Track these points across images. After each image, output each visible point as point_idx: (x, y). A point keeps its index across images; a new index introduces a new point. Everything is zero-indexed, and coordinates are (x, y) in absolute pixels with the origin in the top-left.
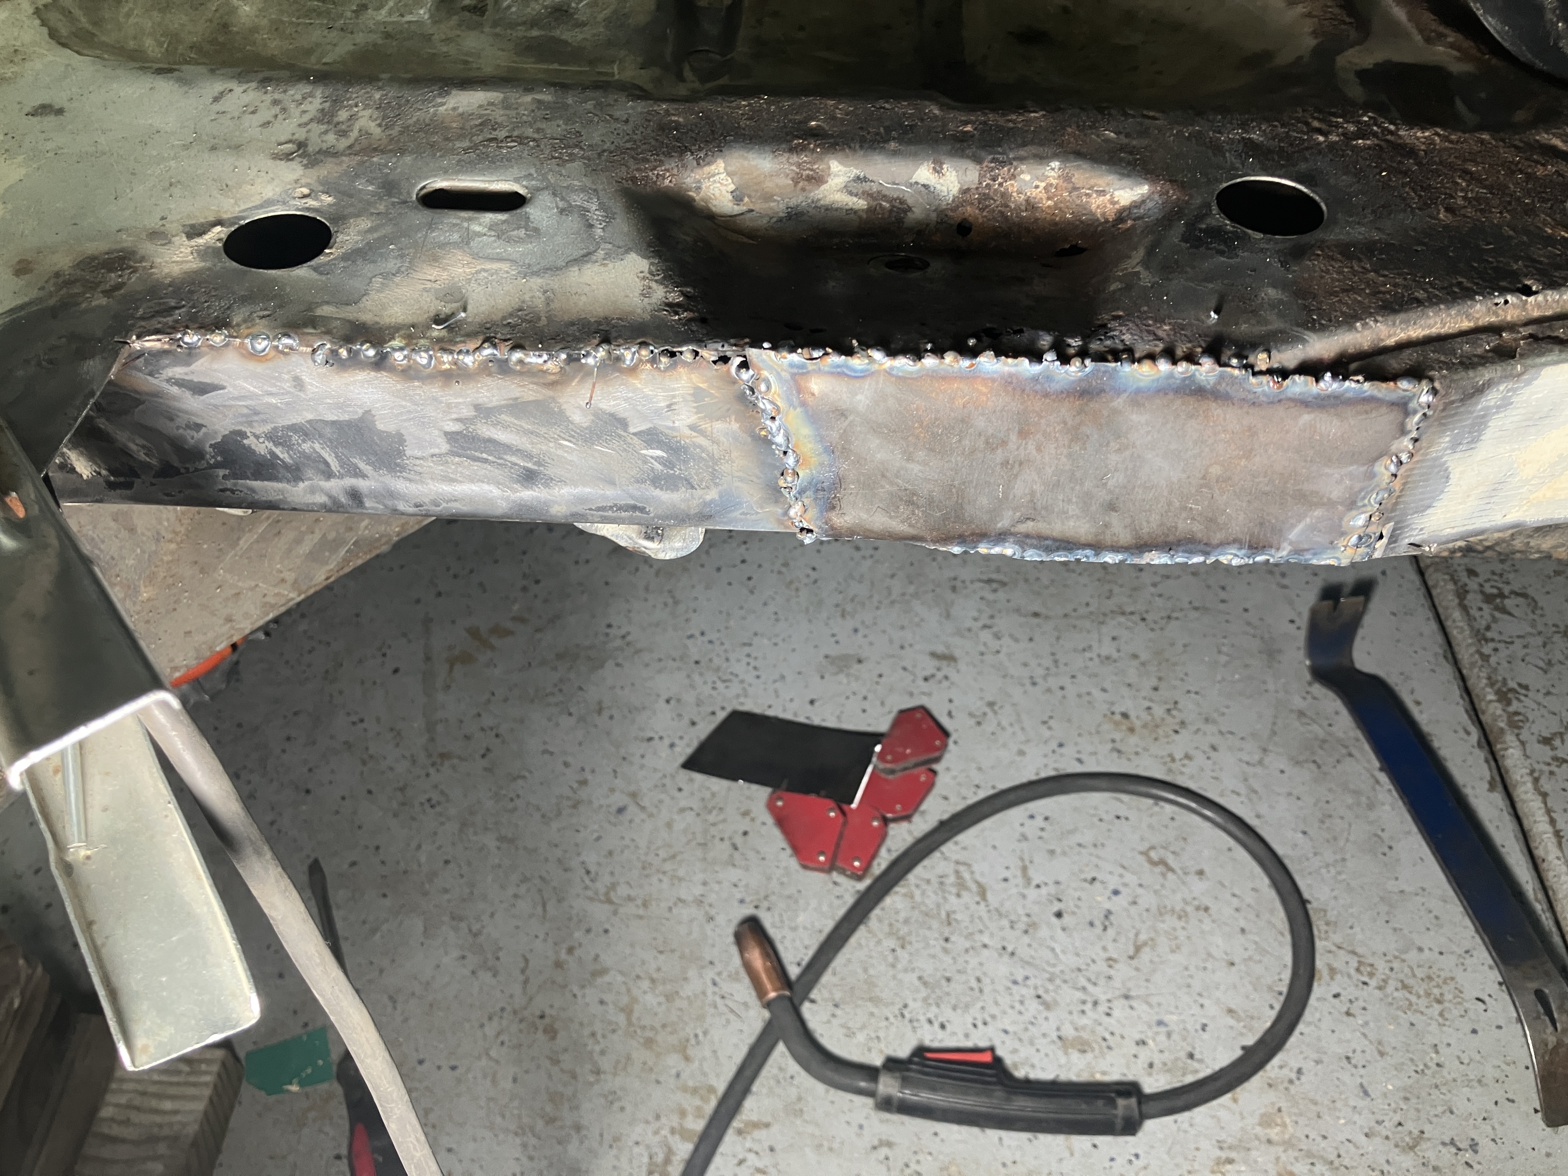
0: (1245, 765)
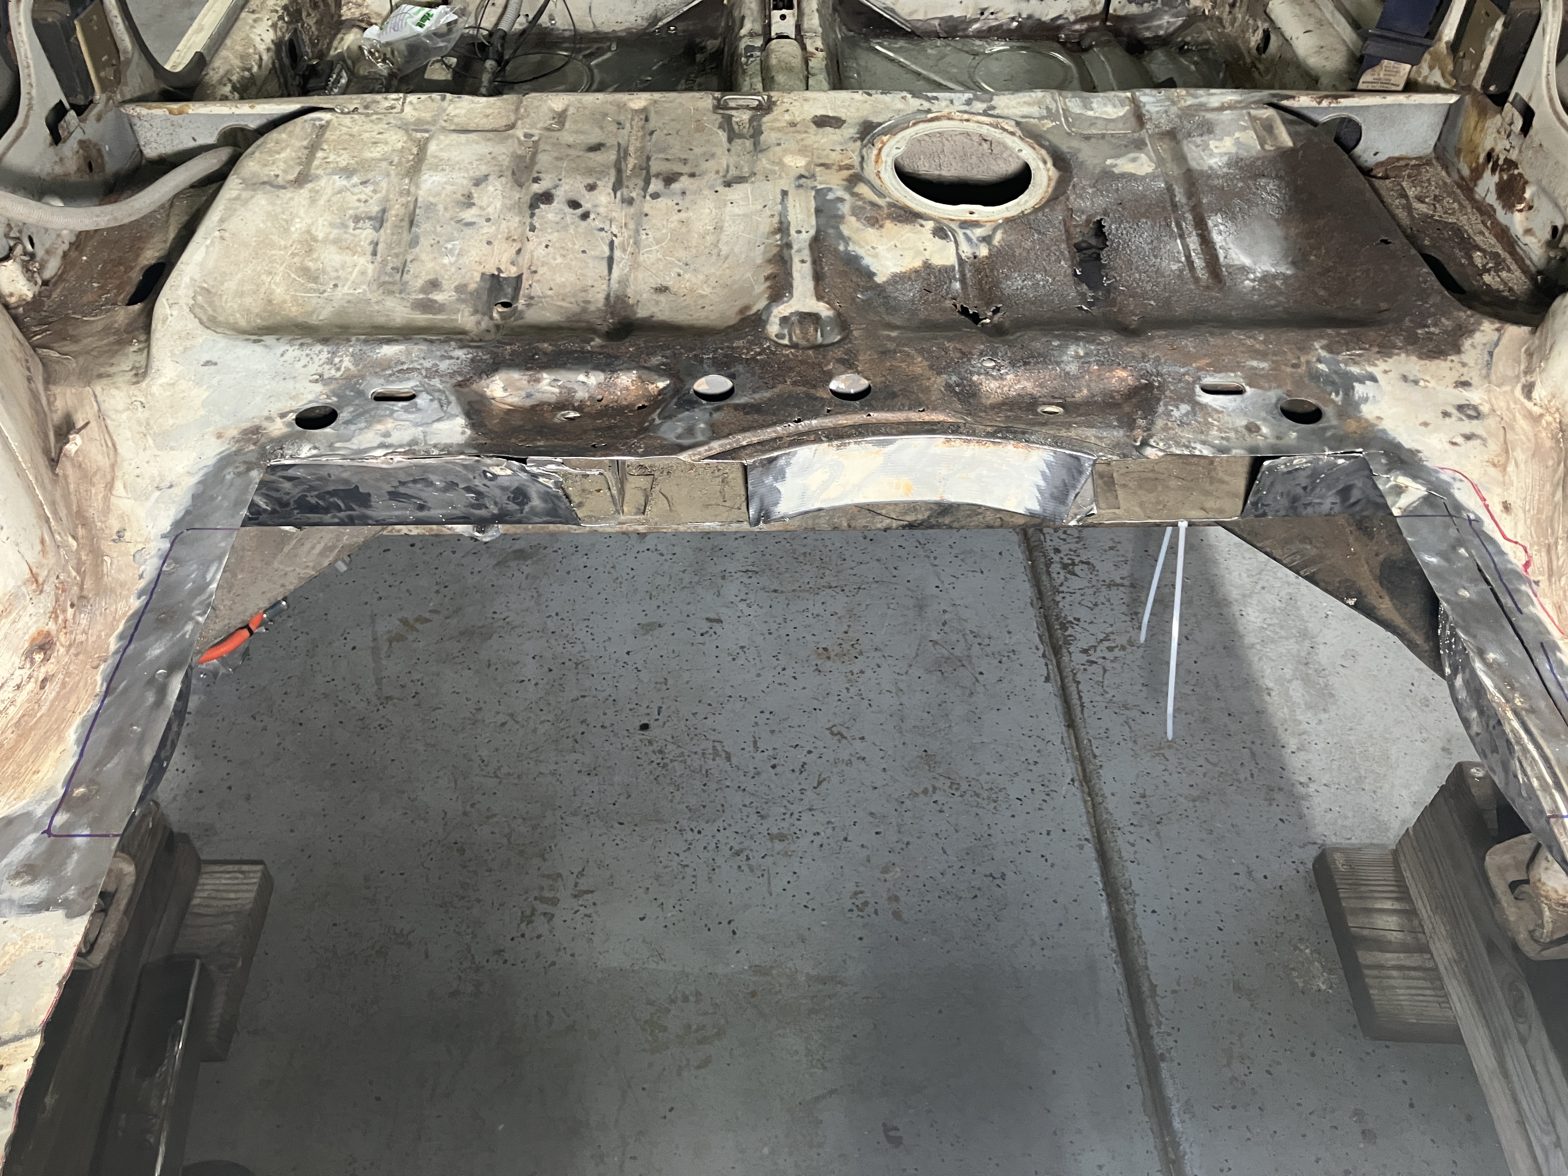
0: (896, 676)
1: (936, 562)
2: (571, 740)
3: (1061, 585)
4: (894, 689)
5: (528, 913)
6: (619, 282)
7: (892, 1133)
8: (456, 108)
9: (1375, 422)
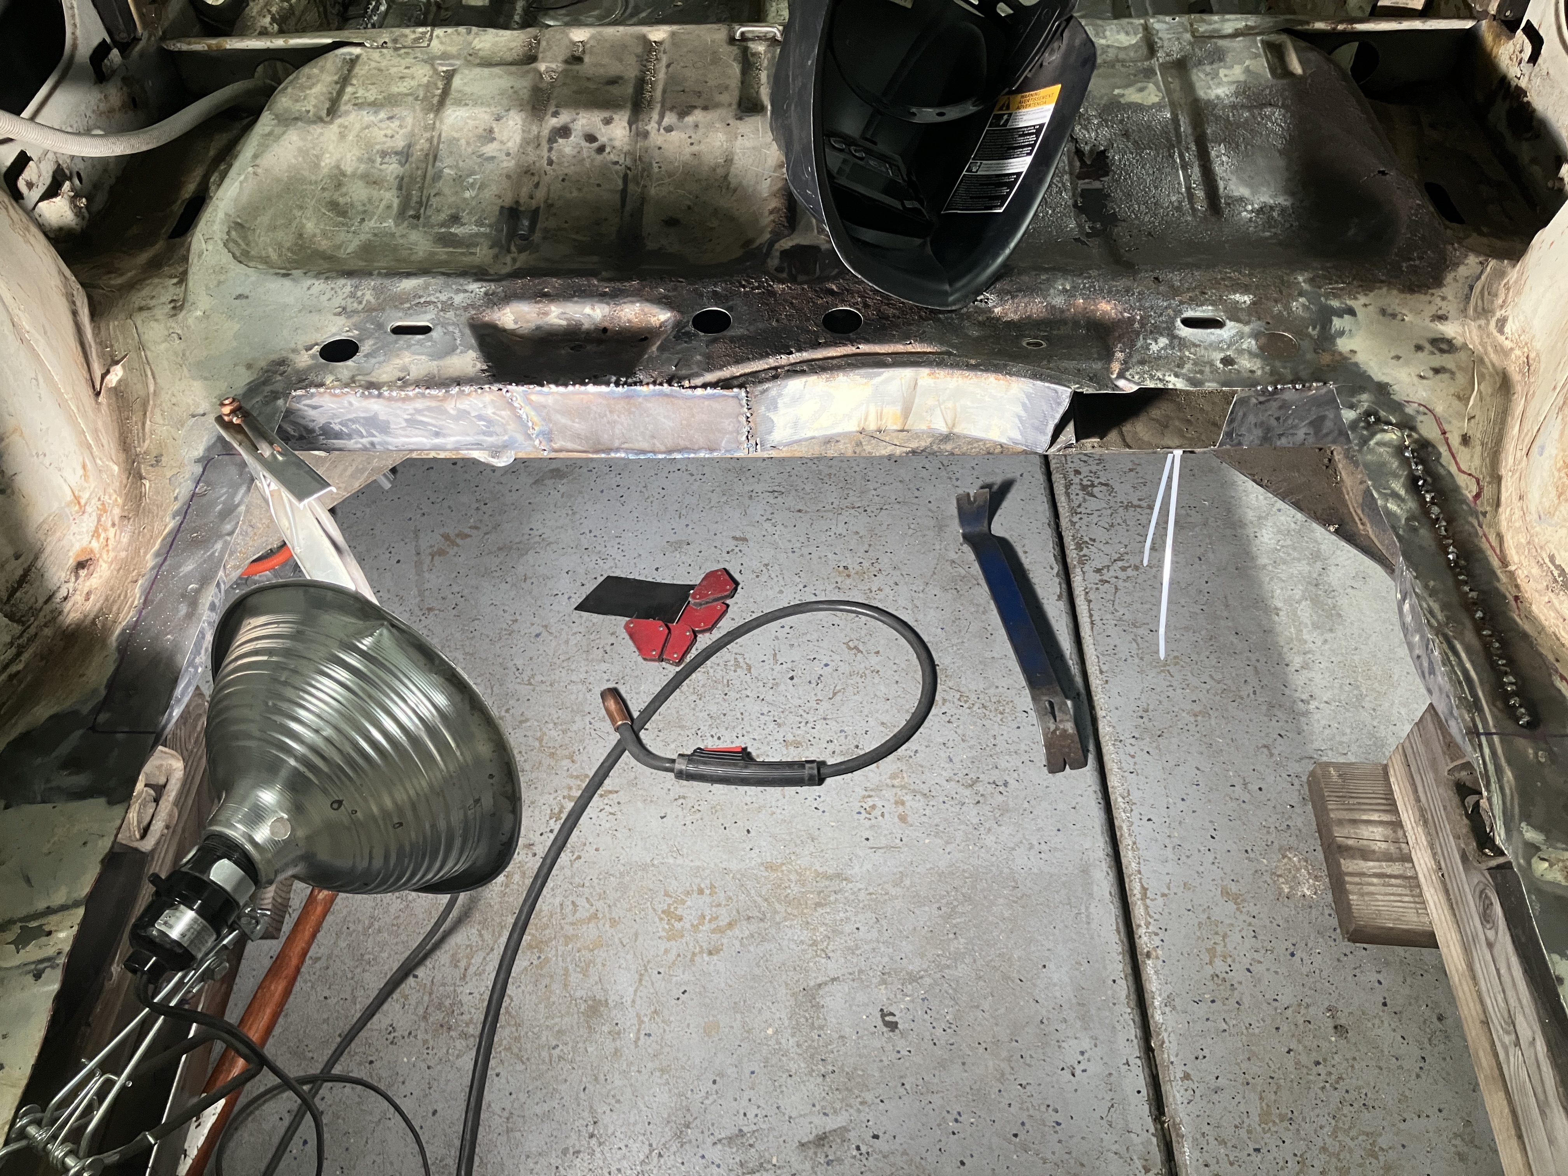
0: (913, 592)
1: (958, 483)
2: (601, 650)
3: (1079, 506)
4: (910, 606)
5: (556, 811)
6: (632, 215)
7: (887, 1018)
8: (481, 42)
9: (1349, 355)
